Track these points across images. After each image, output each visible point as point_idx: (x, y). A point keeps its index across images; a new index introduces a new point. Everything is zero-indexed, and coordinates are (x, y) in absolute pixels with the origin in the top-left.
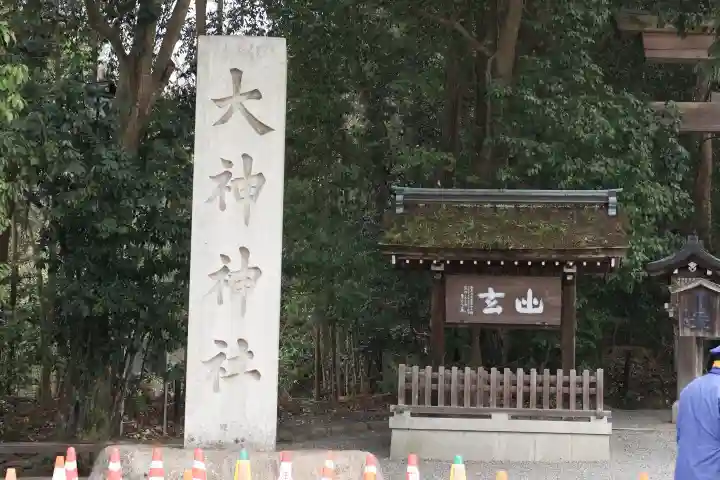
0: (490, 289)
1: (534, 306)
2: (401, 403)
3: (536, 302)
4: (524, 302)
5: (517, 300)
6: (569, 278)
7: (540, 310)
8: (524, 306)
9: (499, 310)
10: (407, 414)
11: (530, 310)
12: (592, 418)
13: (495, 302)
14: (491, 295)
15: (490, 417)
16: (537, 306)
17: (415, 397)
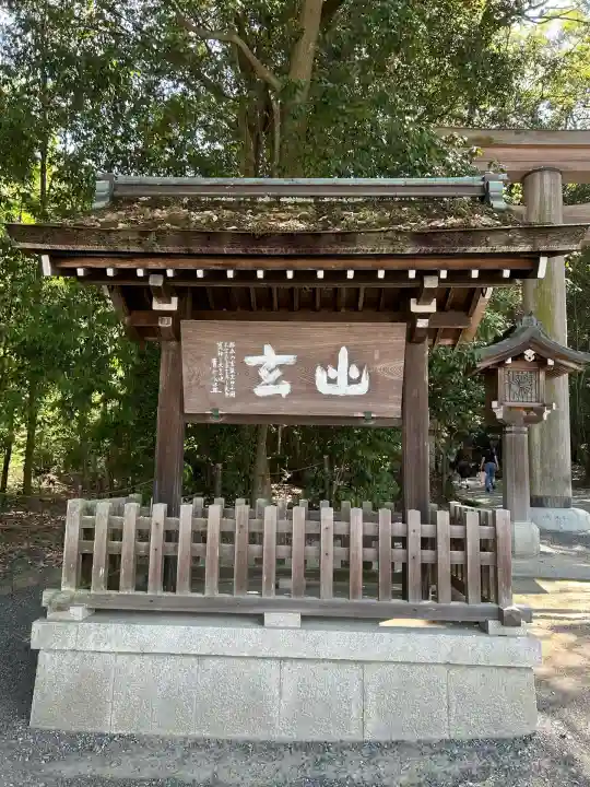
0: (268, 349)
1: (351, 382)
2: (68, 589)
3: (355, 373)
4: (332, 373)
5: (319, 370)
6: (422, 323)
7: (362, 388)
8: (332, 381)
9: (284, 389)
10: (77, 612)
11: (343, 389)
12: (492, 624)
13: (278, 373)
14: (269, 359)
15: (259, 619)
16: (358, 381)
17: (100, 571)
